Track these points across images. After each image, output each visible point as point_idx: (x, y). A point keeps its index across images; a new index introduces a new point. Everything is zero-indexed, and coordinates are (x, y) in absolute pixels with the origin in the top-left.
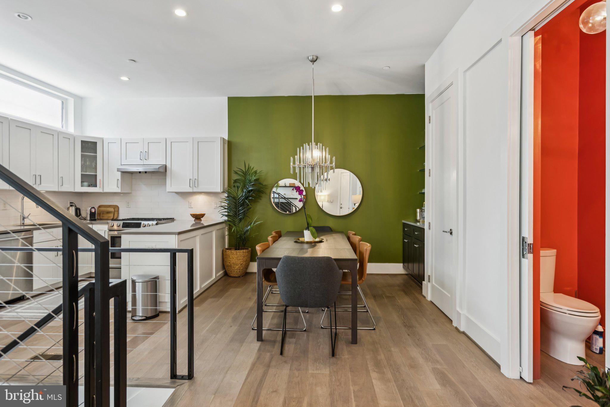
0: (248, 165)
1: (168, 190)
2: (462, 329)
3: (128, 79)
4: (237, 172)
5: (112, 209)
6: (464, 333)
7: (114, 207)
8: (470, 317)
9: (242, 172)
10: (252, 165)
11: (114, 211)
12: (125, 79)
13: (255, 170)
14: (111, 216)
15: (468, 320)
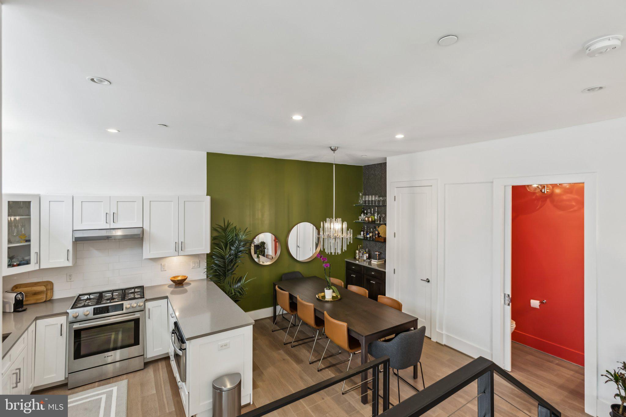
0: (227, 221)
1: (145, 257)
2: (443, 343)
3: (117, 131)
4: (216, 228)
5: (43, 288)
6: (445, 346)
7: (45, 284)
8: (449, 334)
9: (219, 227)
10: (231, 222)
11: (46, 290)
12: (113, 131)
13: (234, 225)
14: (43, 297)
15: (448, 336)
